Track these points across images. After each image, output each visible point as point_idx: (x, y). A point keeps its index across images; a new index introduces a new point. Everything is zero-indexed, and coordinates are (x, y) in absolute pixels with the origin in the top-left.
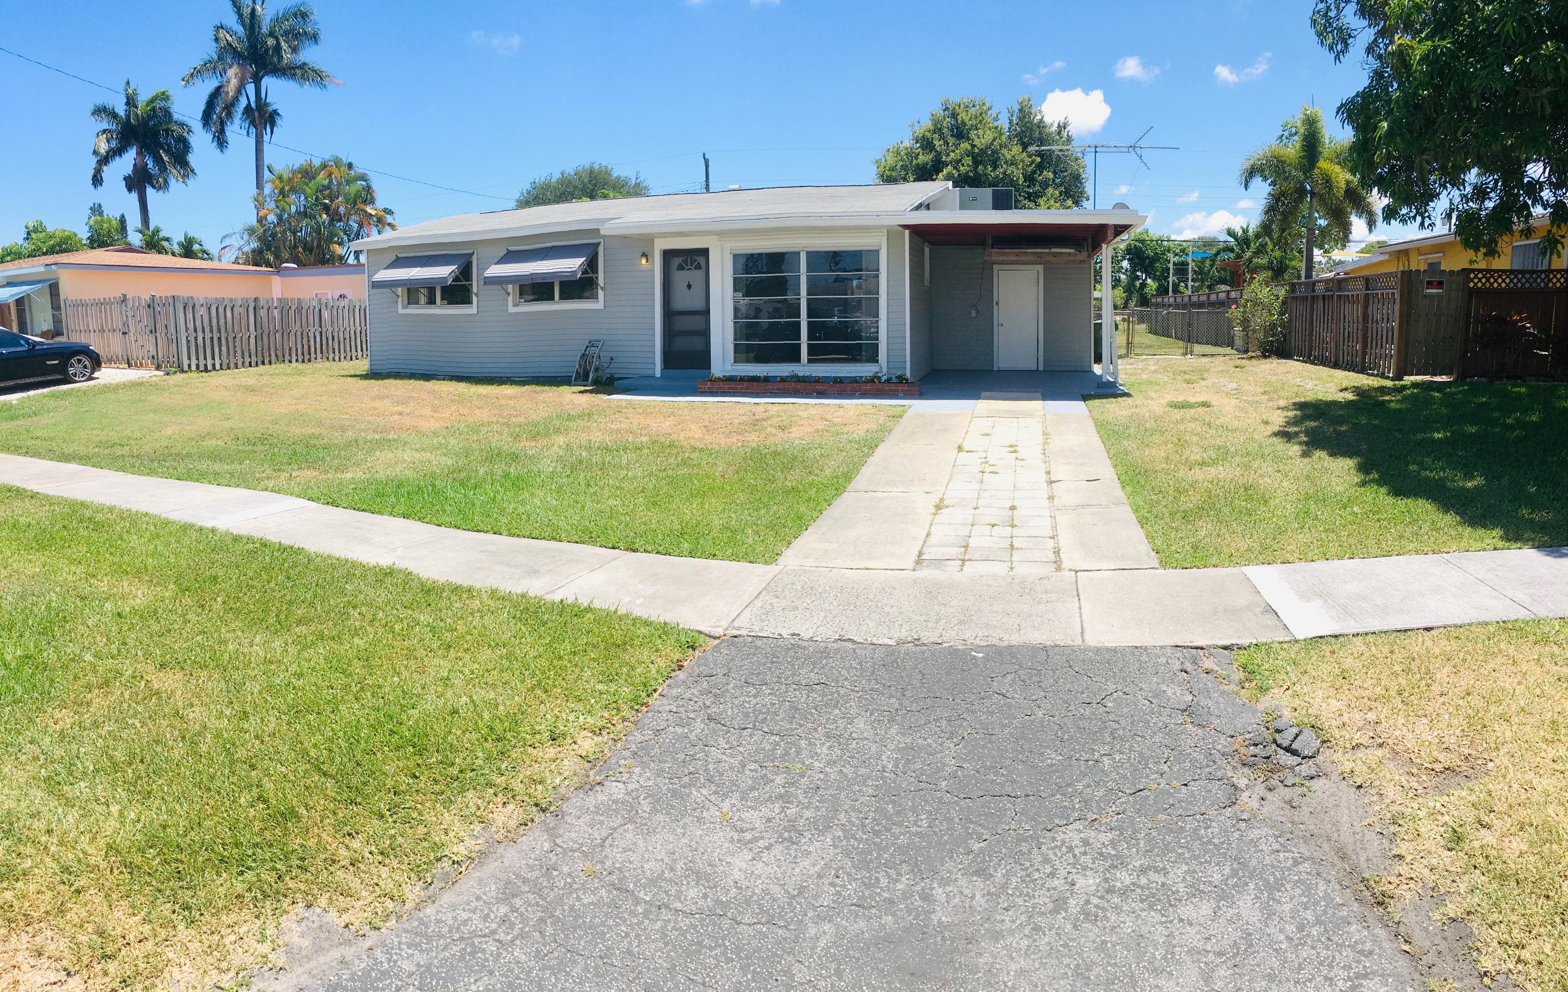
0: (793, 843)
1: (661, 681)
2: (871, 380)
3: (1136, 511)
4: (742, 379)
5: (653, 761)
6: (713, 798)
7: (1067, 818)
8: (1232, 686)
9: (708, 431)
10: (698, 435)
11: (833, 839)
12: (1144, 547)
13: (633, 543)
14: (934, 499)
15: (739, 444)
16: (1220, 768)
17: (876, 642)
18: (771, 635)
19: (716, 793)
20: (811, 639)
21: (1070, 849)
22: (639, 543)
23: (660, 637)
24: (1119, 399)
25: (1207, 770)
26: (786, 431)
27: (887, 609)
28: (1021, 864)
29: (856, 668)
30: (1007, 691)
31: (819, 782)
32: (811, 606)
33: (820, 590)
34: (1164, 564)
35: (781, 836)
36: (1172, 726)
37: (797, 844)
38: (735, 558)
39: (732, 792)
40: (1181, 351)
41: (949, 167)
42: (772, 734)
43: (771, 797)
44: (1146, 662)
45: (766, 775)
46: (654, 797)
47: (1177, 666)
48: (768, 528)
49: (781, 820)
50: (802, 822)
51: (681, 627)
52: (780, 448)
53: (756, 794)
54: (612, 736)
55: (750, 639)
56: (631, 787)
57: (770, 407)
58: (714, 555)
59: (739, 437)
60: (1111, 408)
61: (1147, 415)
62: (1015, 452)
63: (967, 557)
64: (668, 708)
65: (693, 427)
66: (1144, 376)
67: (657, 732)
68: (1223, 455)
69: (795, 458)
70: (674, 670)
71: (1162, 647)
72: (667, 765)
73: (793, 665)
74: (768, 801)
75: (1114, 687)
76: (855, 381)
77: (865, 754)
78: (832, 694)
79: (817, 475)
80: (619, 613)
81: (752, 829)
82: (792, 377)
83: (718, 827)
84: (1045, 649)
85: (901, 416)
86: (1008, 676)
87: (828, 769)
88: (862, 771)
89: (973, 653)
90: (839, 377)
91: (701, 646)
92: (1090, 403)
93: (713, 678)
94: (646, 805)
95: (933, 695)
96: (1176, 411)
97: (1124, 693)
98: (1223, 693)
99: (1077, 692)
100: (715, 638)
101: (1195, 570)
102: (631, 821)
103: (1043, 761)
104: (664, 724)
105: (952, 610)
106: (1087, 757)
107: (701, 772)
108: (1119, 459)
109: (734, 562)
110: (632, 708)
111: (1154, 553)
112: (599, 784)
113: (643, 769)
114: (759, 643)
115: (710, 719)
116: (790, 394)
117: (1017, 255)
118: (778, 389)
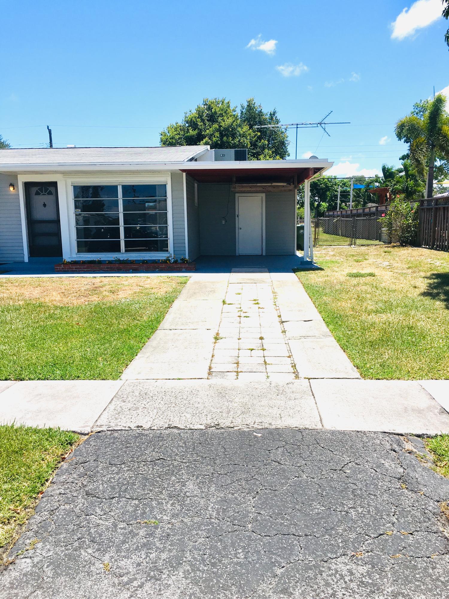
0: (157, 580)
1: (50, 472)
2: (165, 262)
3: (338, 341)
4: (84, 262)
5: (51, 535)
6: (96, 554)
7: (336, 553)
8: (429, 464)
9: (64, 295)
10: (58, 298)
11: (184, 573)
12: (349, 365)
13: (21, 374)
14: (213, 334)
15: (86, 303)
16: (434, 524)
17: (193, 428)
18: (123, 428)
19: (98, 550)
20: (150, 429)
21: (342, 577)
22: (24, 374)
23: (47, 440)
24: (316, 272)
25: (425, 524)
26: (115, 294)
27: (196, 405)
28: (311, 587)
29: (182, 447)
30: (281, 460)
31: (168, 531)
32: (147, 406)
33: (152, 395)
34: (364, 376)
35: (149, 575)
36: (393, 489)
37: (159, 580)
38: (93, 377)
39: (110, 547)
40: (348, 243)
41: (207, 138)
42: (133, 499)
43: (138, 546)
44: (367, 443)
45: (132, 531)
46: (55, 564)
47: (388, 447)
48: (112, 356)
49: (147, 563)
50: (161, 563)
51: (61, 429)
52: (113, 305)
53: (127, 546)
54: (18, 522)
55: (109, 433)
56: (36, 560)
57: (103, 279)
58: (78, 377)
59: (86, 299)
60: (312, 276)
61: (335, 281)
62: (258, 303)
63: (239, 370)
64: (58, 492)
65: (54, 293)
66: (327, 258)
67: (52, 512)
68: (389, 307)
69: (123, 311)
70: (59, 462)
71: (375, 433)
72: (62, 536)
73: (141, 448)
74: (136, 550)
75: (348, 459)
76: (154, 262)
77: (197, 507)
78: (169, 466)
79: (138, 320)
80: (15, 427)
81: (127, 573)
82: (115, 261)
83: (103, 576)
84: (300, 431)
85: (185, 283)
86: (279, 449)
87: (173, 520)
88: (196, 519)
89: (255, 434)
90: (146, 260)
91: (76, 442)
92: (298, 273)
93: (87, 464)
94: (49, 572)
95: (233, 463)
96: (353, 279)
97: (356, 464)
98: (424, 469)
99: (326, 461)
100: (85, 435)
101: (385, 381)
102: (39, 587)
103: (312, 510)
104: (57, 504)
105: (236, 405)
106: (339, 509)
107: (86, 536)
108: (322, 308)
109: (92, 380)
110: (31, 497)
111: (355, 369)
112: (11, 563)
113: (44, 543)
114: (116, 435)
115: (88, 494)
116: (116, 271)
117: (251, 187)
118: (107, 268)
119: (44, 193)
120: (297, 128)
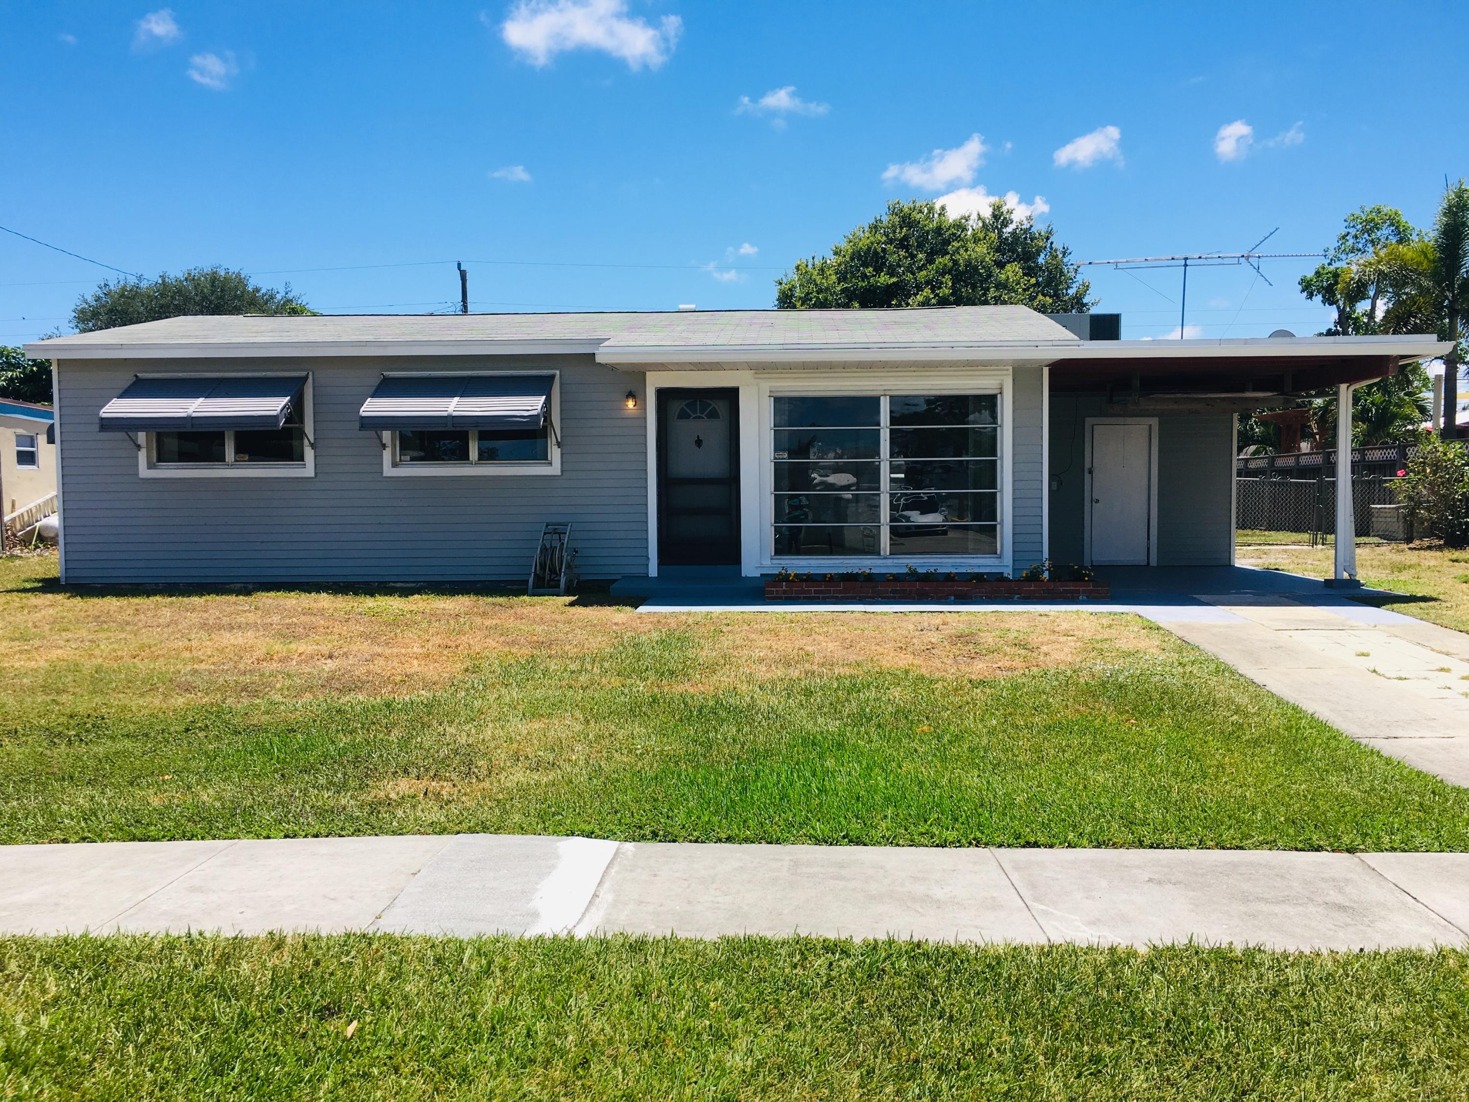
76: (1002, 577)
85: (1158, 628)
116: (914, 598)
117: (1176, 401)
118: (893, 591)
119: (699, 414)
120: (1186, 265)
